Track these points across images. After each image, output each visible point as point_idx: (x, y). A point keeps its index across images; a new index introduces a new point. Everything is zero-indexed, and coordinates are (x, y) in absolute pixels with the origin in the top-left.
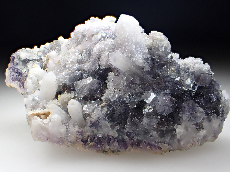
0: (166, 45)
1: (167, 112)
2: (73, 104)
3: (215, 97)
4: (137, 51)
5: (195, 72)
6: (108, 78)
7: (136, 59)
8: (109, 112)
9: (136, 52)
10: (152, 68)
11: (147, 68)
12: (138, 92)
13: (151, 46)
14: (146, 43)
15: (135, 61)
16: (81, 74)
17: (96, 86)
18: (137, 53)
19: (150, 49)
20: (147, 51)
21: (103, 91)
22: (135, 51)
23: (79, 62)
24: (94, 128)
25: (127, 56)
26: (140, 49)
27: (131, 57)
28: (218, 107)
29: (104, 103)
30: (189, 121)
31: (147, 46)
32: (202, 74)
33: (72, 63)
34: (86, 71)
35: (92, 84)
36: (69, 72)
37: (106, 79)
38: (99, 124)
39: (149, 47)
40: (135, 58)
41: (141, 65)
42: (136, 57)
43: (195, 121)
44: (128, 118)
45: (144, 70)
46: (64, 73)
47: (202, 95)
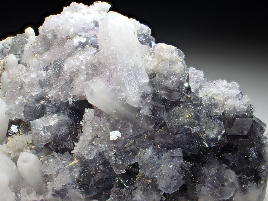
0: (179, 71)
1: (175, 187)
2: (24, 161)
3: (256, 153)
4: (129, 81)
5: (226, 112)
6: (85, 116)
7: (127, 96)
8: (82, 179)
9: (128, 83)
10: (154, 112)
11: (145, 111)
12: (128, 149)
13: (155, 71)
14: (146, 66)
15: (125, 99)
16: (43, 107)
17: (64, 130)
18: (129, 86)
19: (152, 76)
20: (147, 80)
21: (77, 136)
22: (126, 80)
23: (42, 84)
24: (59, 198)
25: (113, 90)
26: (136, 77)
27: (119, 90)
28: (260, 169)
29: (76, 161)
30: (210, 195)
31: (147, 70)
32: (238, 117)
33: (31, 85)
34: (50, 102)
35: (59, 126)
36: (25, 101)
37: (81, 118)
38: (66, 194)
39: (151, 72)
40: (126, 93)
41: (137, 106)
42: (128, 92)
43: (221, 197)
44: (112, 187)
45: (141, 114)
46: (17, 102)
47: (236, 149)
